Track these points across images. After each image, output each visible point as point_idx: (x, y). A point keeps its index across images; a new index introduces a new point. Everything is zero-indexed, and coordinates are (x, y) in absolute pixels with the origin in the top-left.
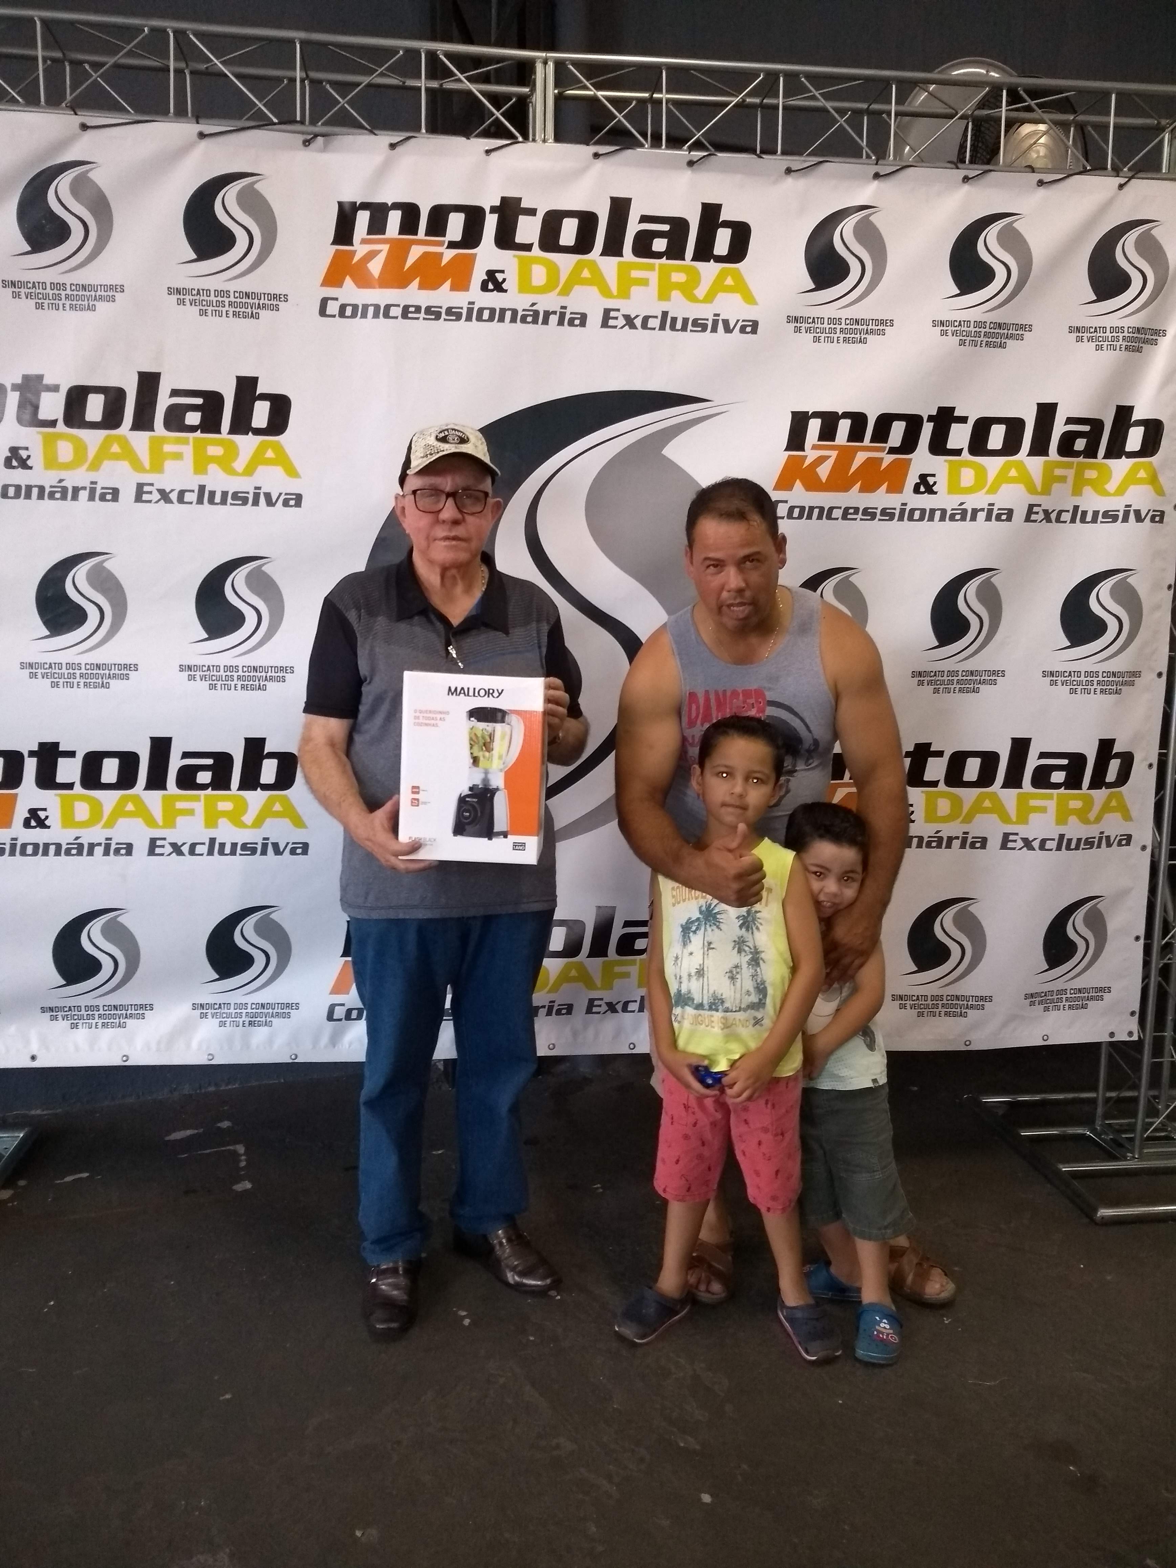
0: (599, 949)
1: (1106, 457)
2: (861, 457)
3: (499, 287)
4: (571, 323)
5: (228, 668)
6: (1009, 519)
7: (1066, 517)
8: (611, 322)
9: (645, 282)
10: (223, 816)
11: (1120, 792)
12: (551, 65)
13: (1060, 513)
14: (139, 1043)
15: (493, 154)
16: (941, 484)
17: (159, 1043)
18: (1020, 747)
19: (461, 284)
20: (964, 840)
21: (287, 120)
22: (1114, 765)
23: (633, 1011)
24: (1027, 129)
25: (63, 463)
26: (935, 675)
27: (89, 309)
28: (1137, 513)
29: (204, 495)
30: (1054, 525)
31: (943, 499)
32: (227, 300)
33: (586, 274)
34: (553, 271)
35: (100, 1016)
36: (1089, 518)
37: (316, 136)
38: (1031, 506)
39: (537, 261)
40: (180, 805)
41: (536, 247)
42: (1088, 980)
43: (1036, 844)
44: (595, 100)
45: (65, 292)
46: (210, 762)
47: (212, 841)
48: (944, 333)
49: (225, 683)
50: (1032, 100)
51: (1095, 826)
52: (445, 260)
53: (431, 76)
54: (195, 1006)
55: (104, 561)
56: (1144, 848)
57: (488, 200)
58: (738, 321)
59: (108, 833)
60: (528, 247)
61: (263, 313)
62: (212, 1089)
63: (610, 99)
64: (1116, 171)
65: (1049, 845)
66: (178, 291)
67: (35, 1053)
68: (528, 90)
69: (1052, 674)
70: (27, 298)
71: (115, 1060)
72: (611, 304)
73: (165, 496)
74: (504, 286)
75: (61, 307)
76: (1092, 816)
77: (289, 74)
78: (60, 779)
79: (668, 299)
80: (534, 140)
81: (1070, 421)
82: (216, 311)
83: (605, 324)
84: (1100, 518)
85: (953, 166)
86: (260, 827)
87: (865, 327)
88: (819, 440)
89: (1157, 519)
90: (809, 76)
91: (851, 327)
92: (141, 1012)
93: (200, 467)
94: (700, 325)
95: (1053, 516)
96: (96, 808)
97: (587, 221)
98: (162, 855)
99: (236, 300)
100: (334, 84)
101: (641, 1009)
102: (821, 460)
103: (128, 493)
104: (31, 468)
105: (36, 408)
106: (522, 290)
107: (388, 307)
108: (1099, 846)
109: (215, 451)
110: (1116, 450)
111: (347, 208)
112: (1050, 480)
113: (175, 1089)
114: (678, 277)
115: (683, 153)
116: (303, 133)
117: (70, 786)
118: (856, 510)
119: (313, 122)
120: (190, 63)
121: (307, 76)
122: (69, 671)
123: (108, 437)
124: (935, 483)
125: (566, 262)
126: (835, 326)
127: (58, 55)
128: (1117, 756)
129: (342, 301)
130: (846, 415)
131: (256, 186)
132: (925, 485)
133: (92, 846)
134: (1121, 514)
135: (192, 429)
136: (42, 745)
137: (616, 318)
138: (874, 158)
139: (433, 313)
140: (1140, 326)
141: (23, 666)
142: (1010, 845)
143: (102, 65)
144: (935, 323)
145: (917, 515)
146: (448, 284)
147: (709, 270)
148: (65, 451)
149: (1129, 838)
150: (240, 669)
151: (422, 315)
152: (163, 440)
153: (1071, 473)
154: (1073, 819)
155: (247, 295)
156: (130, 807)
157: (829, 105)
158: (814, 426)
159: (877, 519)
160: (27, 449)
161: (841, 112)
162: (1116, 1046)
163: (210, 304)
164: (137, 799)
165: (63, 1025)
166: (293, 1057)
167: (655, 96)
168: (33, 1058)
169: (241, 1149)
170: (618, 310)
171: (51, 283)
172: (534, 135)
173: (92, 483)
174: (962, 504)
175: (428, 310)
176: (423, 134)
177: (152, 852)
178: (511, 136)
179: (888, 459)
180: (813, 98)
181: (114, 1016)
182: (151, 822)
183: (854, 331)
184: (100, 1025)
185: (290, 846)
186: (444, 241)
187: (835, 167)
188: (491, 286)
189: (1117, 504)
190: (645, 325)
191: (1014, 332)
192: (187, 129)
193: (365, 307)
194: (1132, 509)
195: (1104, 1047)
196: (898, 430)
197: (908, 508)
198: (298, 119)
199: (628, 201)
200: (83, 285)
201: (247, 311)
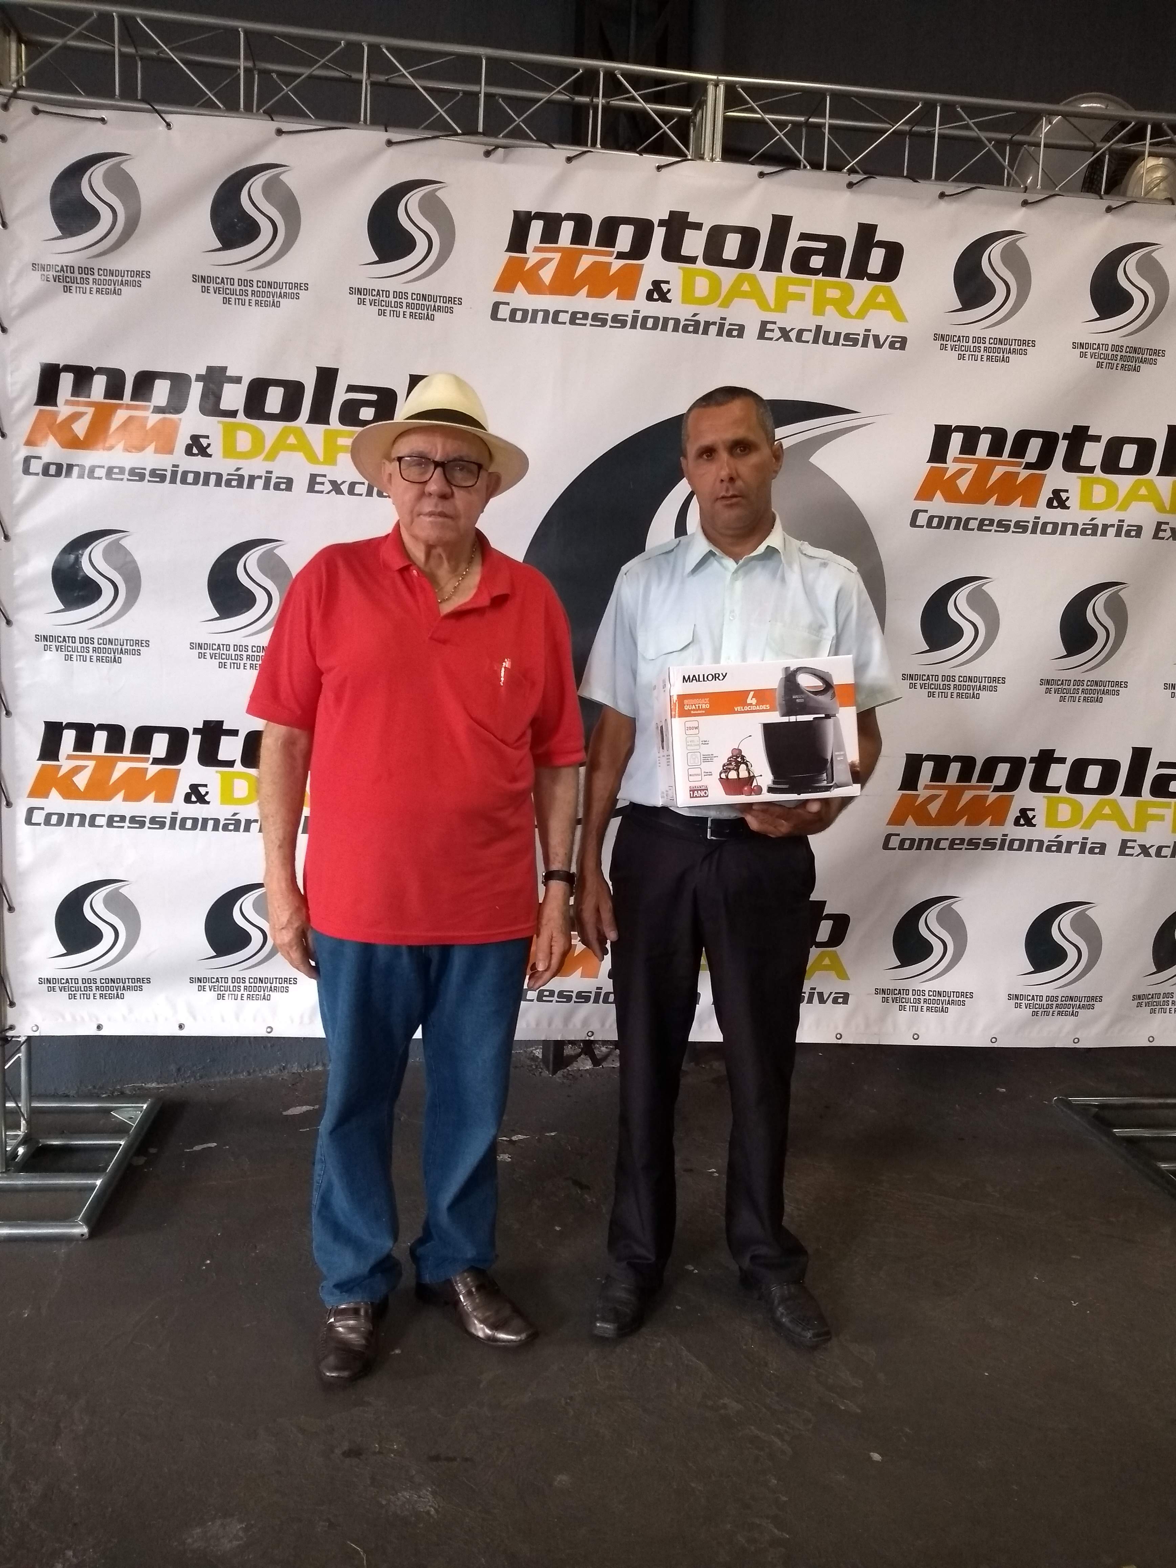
2: (999, 471)
3: (664, 298)
4: (729, 334)
8: (768, 334)
9: (801, 297)
12: (722, 87)
14: (283, 1015)
15: (663, 170)
16: (1074, 500)
17: (302, 1017)
19: (628, 294)
21: (470, 130)
24: (1149, 162)
25: (240, 453)
26: (1062, 684)
27: (273, 305)
31: (1075, 514)
32: (404, 301)
33: (746, 287)
34: (715, 283)
35: (245, 989)
37: (497, 147)
38: (1159, 524)
39: (702, 273)
41: (700, 260)
44: (762, 122)
45: (252, 289)
48: (1083, 355)
50: (1174, 134)
52: (613, 270)
55: (275, 548)
57: (657, 213)
58: (888, 336)
60: (692, 260)
61: (437, 315)
63: (774, 122)
65: (1165, 852)
66: (359, 291)
67: (183, 1022)
68: (690, 110)
69: (1173, 686)
70: (215, 293)
71: (259, 1031)
72: (768, 317)
75: (247, 303)
79: (822, 314)
80: (702, 159)
82: (394, 311)
83: (761, 336)
87: (1008, 347)
88: (960, 453)
90: (965, 107)
91: (995, 346)
92: (285, 986)
94: (851, 340)
99: (413, 301)
100: (506, 98)
102: (961, 472)
103: (301, 483)
105: (218, 398)
106: (685, 301)
107: (557, 313)
114: (833, 293)
115: (843, 178)
116: (485, 144)
118: (992, 522)
119: (495, 134)
122: (236, 653)
123: (285, 429)
124: (1068, 498)
125: (728, 275)
126: (979, 345)
127: (250, 65)
129: (512, 306)
130: (987, 430)
131: (437, 193)
132: (1058, 500)
133: (248, 823)
137: (772, 331)
138: (1022, 186)
139: (600, 320)
141: (192, 646)
143: (295, 77)
145: (1049, 528)
146: (615, 292)
147: (863, 287)
148: (244, 440)
151: (589, 321)
155: (424, 297)
157: (982, 135)
158: (957, 439)
159: (1011, 531)
161: (990, 140)
163: (388, 304)
165: (210, 996)
167: (814, 120)
170: (775, 323)
171: (239, 279)
172: (703, 153)
173: (267, 472)
175: (595, 317)
176: (598, 149)
178: (678, 153)
179: (1024, 474)
180: (967, 127)
181: (259, 989)
183: (998, 350)
184: (245, 996)
186: (614, 252)
187: (986, 193)
188: (656, 296)
190: (799, 338)
191: (1148, 357)
192: (376, 137)
193: (535, 312)
196: (1035, 446)
198: (481, 130)
200: (269, 282)
201: (423, 312)
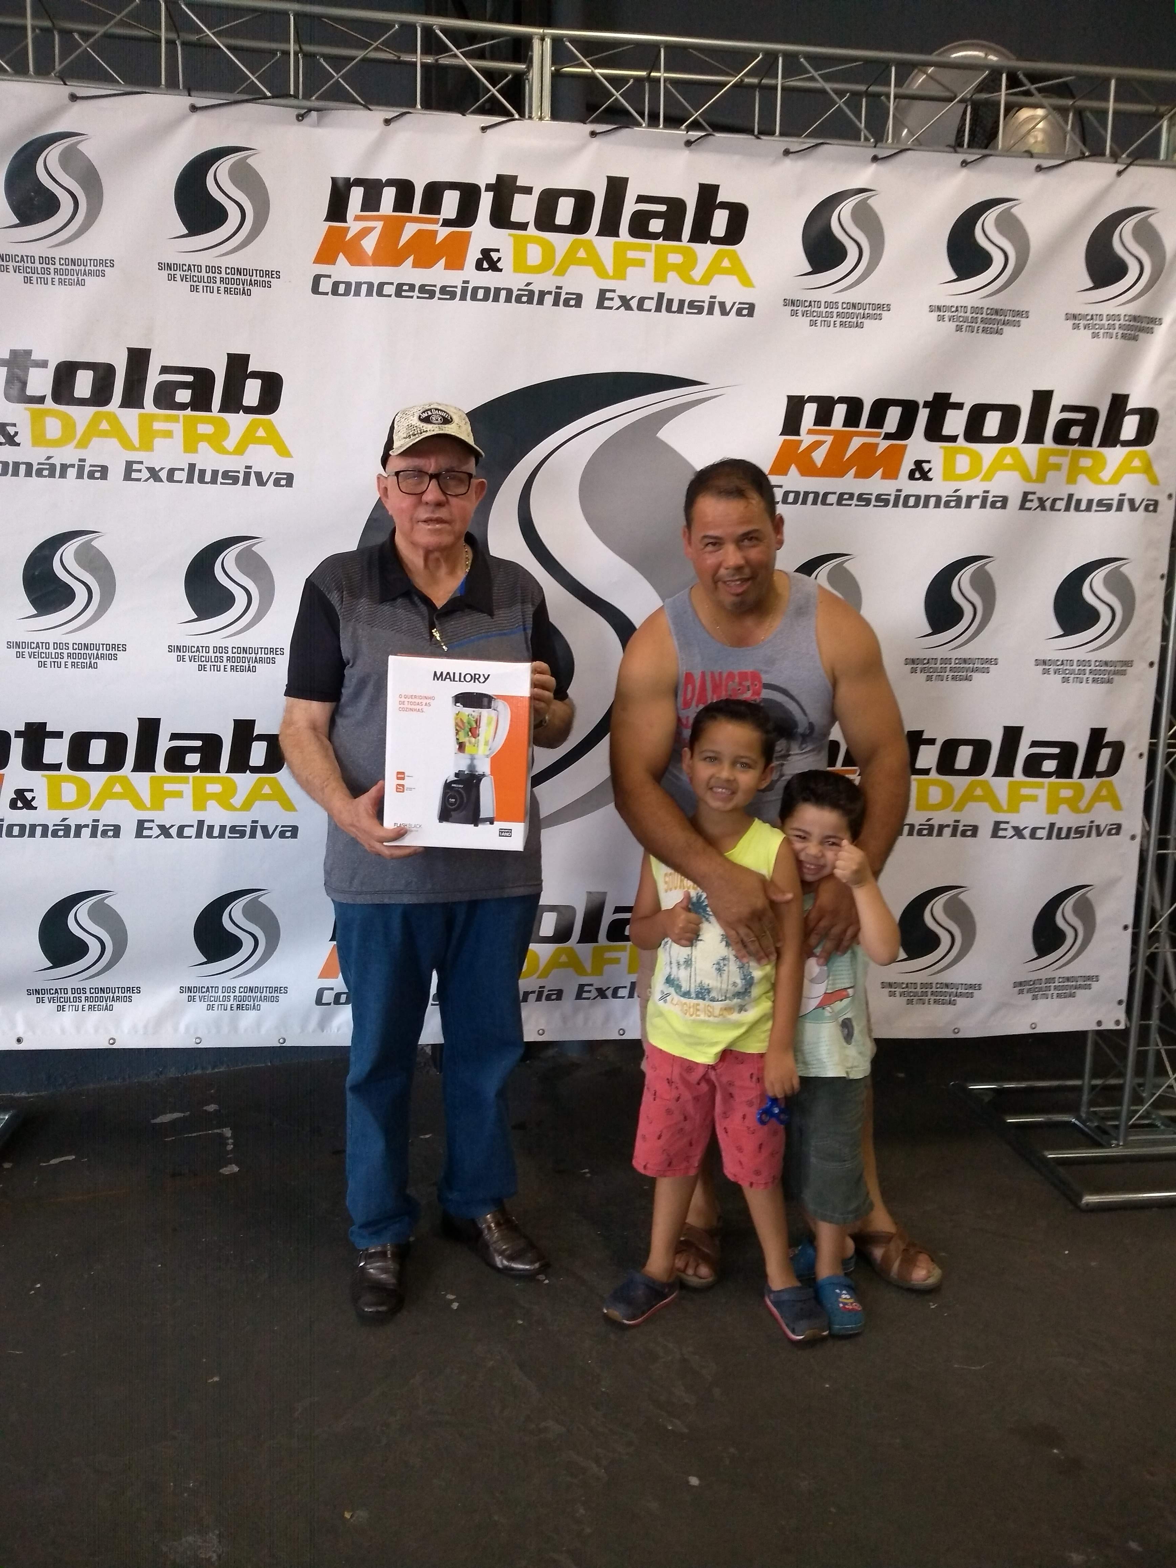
0: (589, 934)
1: (1101, 445)
2: (856, 443)
3: (494, 266)
4: (566, 303)
5: (217, 649)
6: (1004, 507)
7: (1060, 505)
8: (607, 303)
9: (641, 263)
10: (212, 799)
11: (1111, 782)
12: (548, 41)
13: (1055, 500)
14: (126, 1026)
15: (489, 132)
16: (936, 470)
17: (146, 1027)
18: (1012, 735)
19: (456, 264)
20: (955, 828)
21: (280, 93)
22: (1105, 755)
23: (623, 997)
24: (1025, 114)
25: (51, 440)
26: (928, 663)
27: (78, 283)
28: (1132, 502)
29: (194, 474)
30: (1048, 513)
31: (939, 486)
32: (218, 276)
33: (582, 254)
34: (549, 251)
35: (87, 999)
36: (1083, 506)
37: (310, 110)
38: (1026, 494)
39: (533, 240)
40: (168, 787)
41: (531, 226)
42: (1076, 969)
43: (1027, 833)
44: (592, 78)
45: (54, 266)
46: (199, 743)
47: (201, 823)
48: (941, 319)
49: (214, 664)
50: (1033, 84)
51: (1085, 815)
52: (440, 238)
53: (426, 51)
54: (182, 990)
55: (92, 540)
56: (1133, 837)
57: (484, 177)
58: (734, 303)
59: (96, 815)
60: (523, 226)
61: (254, 289)
62: (199, 1072)
63: (607, 77)
64: (1115, 157)
65: (1040, 833)
66: (169, 266)
67: (21, 1035)
68: (524, 66)
69: (1044, 662)
70: (15, 272)
71: (101, 1043)
72: (607, 285)
73: (154, 474)
74: (499, 265)
75: (50, 281)
76: (1083, 804)
77: (283, 46)
78: (46, 760)
79: (664, 280)
80: (530, 118)
81: (1065, 408)
82: (207, 287)
83: (600, 305)
84: (1094, 507)
85: (952, 150)
86: (249, 810)
87: (862, 311)
88: (815, 424)
89: (1151, 508)
90: (809, 57)
92: (128, 995)
93: (190, 446)
94: (696, 307)
95: (1048, 504)
96: (84, 789)
97: (584, 200)
98: (150, 837)
99: (227, 276)
100: (328, 58)
101: (631, 995)
102: (817, 445)
103: (117, 471)
104: (18, 445)
105: (24, 384)
106: (516, 270)
107: (381, 285)
108: (1089, 836)
109: (205, 429)
110: (1111, 438)
111: (340, 184)
112: (1045, 467)
113: (161, 1073)
114: (675, 259)
115: (681, 133)
116: (296, 107)
117: (57, 767)
118: (851, 496)
119: (307, 96)
120: (181, 34)
121: (300, 48)
122: (56, 651)
123: (96, 413)
124: (930, 470)
125: (561, 242)
126: (832, 310)
127: (47, 24)
128: (1109, 744)
129: (334, 279)
130: (842, 400)
131: (249, 161)
132: (920, 471)
133: (79, 828)
134: (1115, 503)
135: (183, 407)
136: (28, 725)
137: (612, 299)
138: (872, 140)
139: (427, 292)
140: (1138, 314)
141: (9, 645)
142: (1001, 833)
143: (93, 34)
144: (932, 309)
145: (912, 501)
146: (442, 262)
147: (706, 251)
148: (53, 428)
149: (1118, 828)
150: (230, 650)
151: (416, 293)
152: (153, 418)
153: (1065, 461)
154: (1064, 808)
155: (239, 271)
156: (118, 788)
157: (828, 87)
158: (810, 411)
159: (872, 505)
160: (14, 425)
161: (840, 93)
162: (1102, 1035)
163: (201, 280)
164: (125, 781)
165: (49, 1007)
166: (281, 1041)
167: (653, 74)
168: (19, 1040)
169: (228, 1132)
170: (614, 291)
171: (40, 257)
172: (531, 112)
173: (80, 460)
174: (956, 491)
175: (422, 289)
176: (418, 109)
177: (139, 834)
178: (507, 113)
179: (884, 445)
180: (812, 79)
181: (101, 999)
182: (138, 804)
183: (851, 316)
184: (86, 1008)
185: (279, 829)
186: (439, 219)
187: (834, 149)
188: (485, 265)
189: (1111, 493)
190: (640, 307)
191: (1011, 318)
192: (178, 102)
193: (359, 285)
194: (1126, 498)
195: (1090, 1035)
196: (894, 415)
197: (903, 494)
198: (292, 93)
199: (625, 181)
200: (72, 259)
201: (238, 287)
